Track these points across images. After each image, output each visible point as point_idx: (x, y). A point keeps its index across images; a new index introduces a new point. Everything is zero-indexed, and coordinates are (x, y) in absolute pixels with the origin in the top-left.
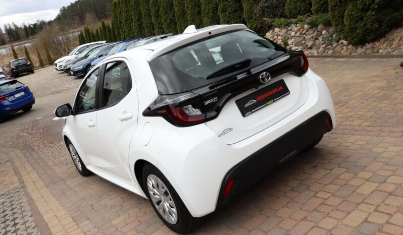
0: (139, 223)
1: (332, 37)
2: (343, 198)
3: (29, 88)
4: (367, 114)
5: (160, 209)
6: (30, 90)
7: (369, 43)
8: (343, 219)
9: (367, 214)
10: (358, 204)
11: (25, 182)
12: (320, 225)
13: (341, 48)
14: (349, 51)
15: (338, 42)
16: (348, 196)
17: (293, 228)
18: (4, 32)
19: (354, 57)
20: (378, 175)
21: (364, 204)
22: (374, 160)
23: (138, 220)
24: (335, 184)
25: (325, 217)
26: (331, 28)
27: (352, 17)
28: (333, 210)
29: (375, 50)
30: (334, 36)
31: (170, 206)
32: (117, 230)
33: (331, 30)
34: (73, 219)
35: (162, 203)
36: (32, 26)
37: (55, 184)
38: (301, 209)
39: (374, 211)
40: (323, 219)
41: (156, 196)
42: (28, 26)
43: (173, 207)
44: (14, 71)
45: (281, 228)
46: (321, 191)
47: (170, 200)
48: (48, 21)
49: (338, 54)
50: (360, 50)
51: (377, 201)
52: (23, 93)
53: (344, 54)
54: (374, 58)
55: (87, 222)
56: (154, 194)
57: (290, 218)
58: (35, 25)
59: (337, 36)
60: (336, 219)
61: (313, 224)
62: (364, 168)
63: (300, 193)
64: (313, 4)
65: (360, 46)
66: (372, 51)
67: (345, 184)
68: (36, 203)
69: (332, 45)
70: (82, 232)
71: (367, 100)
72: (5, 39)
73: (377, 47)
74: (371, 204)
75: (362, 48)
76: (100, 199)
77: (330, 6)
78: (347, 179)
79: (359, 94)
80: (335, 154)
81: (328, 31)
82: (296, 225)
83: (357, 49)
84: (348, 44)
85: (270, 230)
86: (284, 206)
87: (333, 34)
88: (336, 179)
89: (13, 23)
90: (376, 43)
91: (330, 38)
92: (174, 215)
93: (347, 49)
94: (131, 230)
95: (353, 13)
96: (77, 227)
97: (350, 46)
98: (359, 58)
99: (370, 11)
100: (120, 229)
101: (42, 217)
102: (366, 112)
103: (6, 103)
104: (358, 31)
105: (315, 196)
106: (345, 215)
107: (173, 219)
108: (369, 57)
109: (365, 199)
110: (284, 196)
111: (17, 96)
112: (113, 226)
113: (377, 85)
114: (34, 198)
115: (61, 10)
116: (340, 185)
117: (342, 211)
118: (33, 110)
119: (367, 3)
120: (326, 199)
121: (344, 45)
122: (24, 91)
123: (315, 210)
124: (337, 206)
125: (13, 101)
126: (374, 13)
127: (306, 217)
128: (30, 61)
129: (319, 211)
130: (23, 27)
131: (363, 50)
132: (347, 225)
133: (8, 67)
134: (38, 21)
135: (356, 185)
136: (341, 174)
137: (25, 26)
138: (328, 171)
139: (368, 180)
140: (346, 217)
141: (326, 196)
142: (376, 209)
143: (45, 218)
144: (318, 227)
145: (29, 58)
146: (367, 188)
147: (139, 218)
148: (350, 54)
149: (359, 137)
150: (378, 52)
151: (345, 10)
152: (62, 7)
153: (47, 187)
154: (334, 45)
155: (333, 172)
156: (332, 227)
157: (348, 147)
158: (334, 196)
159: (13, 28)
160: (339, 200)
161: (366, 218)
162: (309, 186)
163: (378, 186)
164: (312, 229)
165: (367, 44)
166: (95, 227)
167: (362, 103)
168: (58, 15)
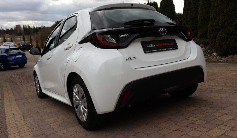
0: (63, 122)
1: (207, 51)
2: (207, 121)
3: (25, 54)
4: (227, 85)
5: (78, 111)
6: (26, 56)
7: (230, 55)
8: (206, 132)
9: (225, 131)
10: (219, 125)
11: (4, 98)
12: (188, 134)
13: (212, 57)
14: (217, 59)
15: (211, 54)
16: (211, 121)
17: (168, 134)
18: (22, 29)
19: (220, 62)
20: (234, 112)
21: (222, 126)
22: (231, 105)
23: (63, 121)
24: (202, 114)
25: (193, 130)
26: (208, 47)
27: (221, 38)
28: (199, 127)
29: (234, 59)
30: (209, 51)
31: (84, 107)
32: (48, 124)
33: (207, 48)
34: (23, 116)
35: (79, 106)
36: (38, 28)
37: (21, 100)
38: (176, 124)
39: (230, 130)
40: (191, 131)
41: (77, 101)
42: (36, 28)
43: (86, 108)
44: (21, 47)
45: (159, 133)
46: (191, 117)
47: (85, 102)
48: (47, 27)
49: (210, 60)
50: (224, 59)
51: (232, 124)
52: (21, 56)
53: (214, 60)
54: (233, 63)
55: (31, 118)
56: (76, 100)
57: (167, 128)
58: (40, 28)
59: (210, 51)
60: (201, 132)
61: (184, 133)
62: (223, 108)
63: (177, 117)
64: (198, 33)
65: (224, 57)
66: (232, 59)
67: (209, 115)
68: (5, 107)
69: (207, 55)
70: (25, 122)
71: (227, 79)
72: (22, 33)
73: (235, 57)
74: (228, 126)
75: (225, 57)
76: (44, 109)
77: (208, 31)
78: (211, 112)
79: (222, 76)
80: (203, 101)
81: (205, 48)
82: (170, 133)
83: (222, 58)
84: (217, 56)
85: (151, 134)
86: (164, 122)
87: (208, 50)
88: (203, 112)
89: (28, 25)
90: (235, 55)
91: (206, 52)
92: (85, 114)
93: (216, 58)
94: (57, 125)
95: (222, 35)
96: (23, 120)
97: (218, 57)
98: (223, 63)
99: (233, 36)
100: (49, 124)
101: (5, 113)
102: (226, 84)
103: (10, 59)
104: (224, 47)
105: (187, 119)
106: (208, 130)
107: (85, 118)
108: (230, 62)
109: (223, 123)
110: (165, 117)
111: (18, 57)
112: (45, 122)
113: (234, 74)
114: (5, 104)
115: (56, 22)
116: (206, 115)
117: (206, 128)
118: (25, 67)
119: (232, 30)
120: (194, 121)
121: (215, 56)
122: (22, 55)
123: (186, 126)
124: (203, 125)
125: (14, 59)
126: (235, 37)
127: (179, 129)
128: (32, 44)
129: (189, 127)
130: (33, 28)
131: (226, 59)
132: (209, 136)
133: (18, 45)
134: (42, 26)
135: (218, 115)
136: (207, 110)
137: (34, 28)
138: (198, 108)
139: (226, 114)
140: (209, 131)
141: (195, 119)
142: (232, 129)
143: (6, 114)
144: (187, 135)
145: (31, 42)
146: (225, 118)
147: (64, 120)
148: (218, 60)
149: (221, 94)
150: (235, 60)
151: (217, 34)
152: (56, 21)
153: (16, 100)
154: (208, 56)
155: (201, 108)
156: (197, 136)
157: (213, 98)
158: (201, 120)
159: (28, 27)
160: (204, 122)
161: (224, 133)
162: (184, 114)
163: (234, 118)
164: (182, 135)
165: (229, 56)
166: (35, 121)
167: (224, 80)
168: (53, 25)
